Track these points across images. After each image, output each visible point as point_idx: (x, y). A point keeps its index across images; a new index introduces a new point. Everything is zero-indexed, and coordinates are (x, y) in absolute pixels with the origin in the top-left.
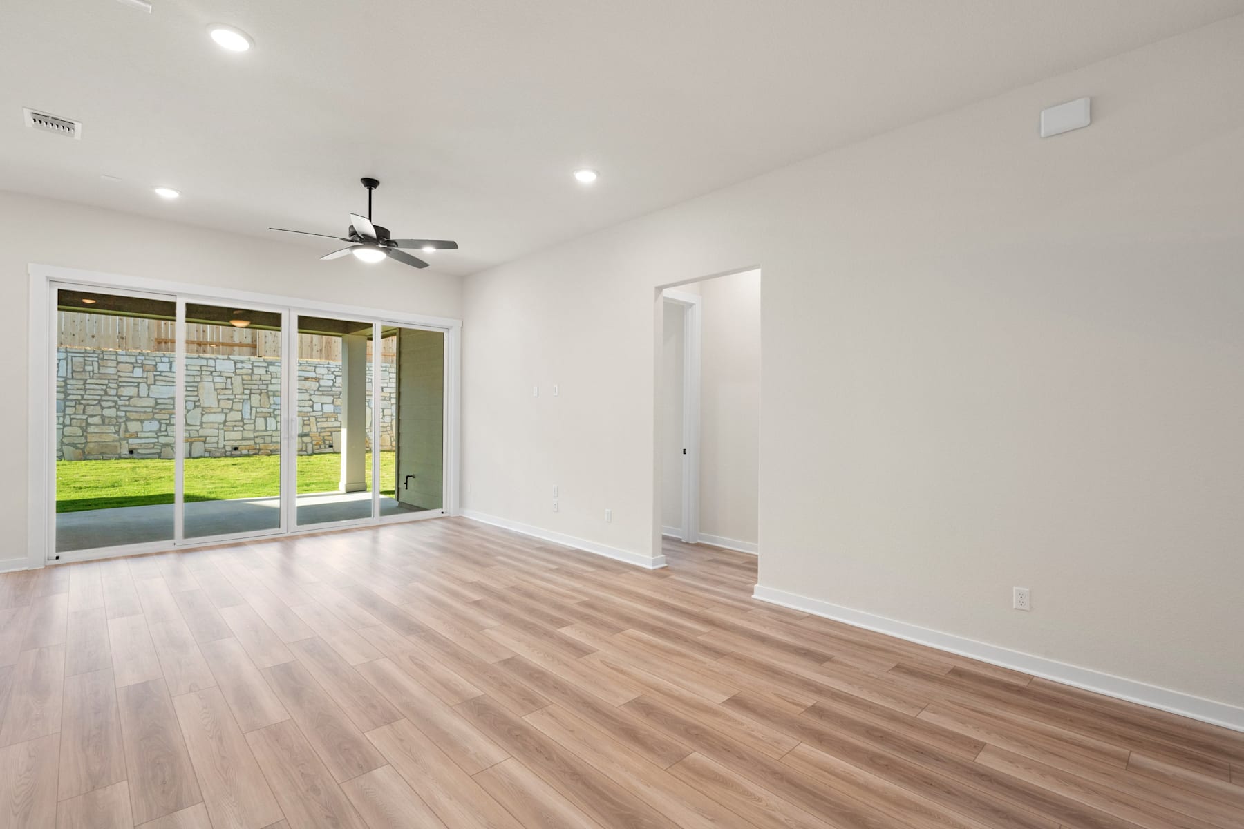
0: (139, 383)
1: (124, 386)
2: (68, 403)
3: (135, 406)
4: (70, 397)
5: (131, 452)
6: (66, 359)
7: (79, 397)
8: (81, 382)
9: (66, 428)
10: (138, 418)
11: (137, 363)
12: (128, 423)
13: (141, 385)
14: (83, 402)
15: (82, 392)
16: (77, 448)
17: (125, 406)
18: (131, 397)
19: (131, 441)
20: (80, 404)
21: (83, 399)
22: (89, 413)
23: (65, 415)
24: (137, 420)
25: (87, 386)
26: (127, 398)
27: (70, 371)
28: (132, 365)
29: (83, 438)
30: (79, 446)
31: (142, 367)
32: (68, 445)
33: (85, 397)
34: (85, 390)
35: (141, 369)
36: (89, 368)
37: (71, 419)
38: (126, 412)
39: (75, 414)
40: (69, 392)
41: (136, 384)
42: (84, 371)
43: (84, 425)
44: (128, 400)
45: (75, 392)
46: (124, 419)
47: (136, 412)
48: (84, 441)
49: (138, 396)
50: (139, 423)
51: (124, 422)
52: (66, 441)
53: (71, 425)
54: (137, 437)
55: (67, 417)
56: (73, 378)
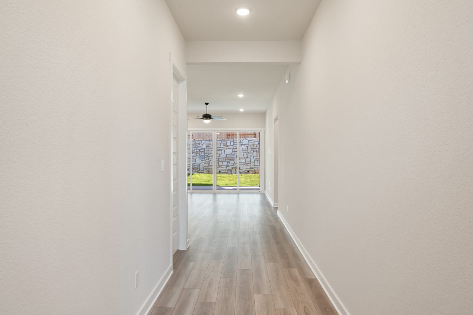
0: (222, 149)
1: (218, 151)
2: (205, 156)
3: (221, 157)
4: (206, 155)
5: (220, 172)
6: (205, 143)
7: (208, 154)
8: (208, 150)
9: (205, 164)
10: (221, 161)
11: (222, 143)
12: (219, 163)
13: (223, 150)
14: (209, 156)
15: (208, 153)
16: (207, 170)
17: (219, 157)
18: (220, 154)
19: (220, 168)
20: (208, 156)
21: (208, 155)
22: (210, 159)
23: (204, 160)
24: (221, 162)
25: (210, 151)
26: (219, 154)
27: (206, 147)
28: (220, 144)
29: (208, 167)
30: (207, 169)
31: (223, 144)
32: (205, 169)
33: (209, 154)
34: (209, 152)
35: (222, 145)
36: (210, 145)
37: (206, 161)
38: (219, 159)
39: (207, 160)
40: (206, 153)
41: (221, 150)
42: (209, 146)
43: (209, 163)
44: (219, 155)
45: (207, 153)
46: (218, 161)
47: (221, 159)
48: (209, 168)
49: (222, 154)
50: (222, 162)
51: (218, 162)
52: (205, 168)
53: (206, 163)
54: (221, 167)
55: (205, 160)
56: (206, 149)
